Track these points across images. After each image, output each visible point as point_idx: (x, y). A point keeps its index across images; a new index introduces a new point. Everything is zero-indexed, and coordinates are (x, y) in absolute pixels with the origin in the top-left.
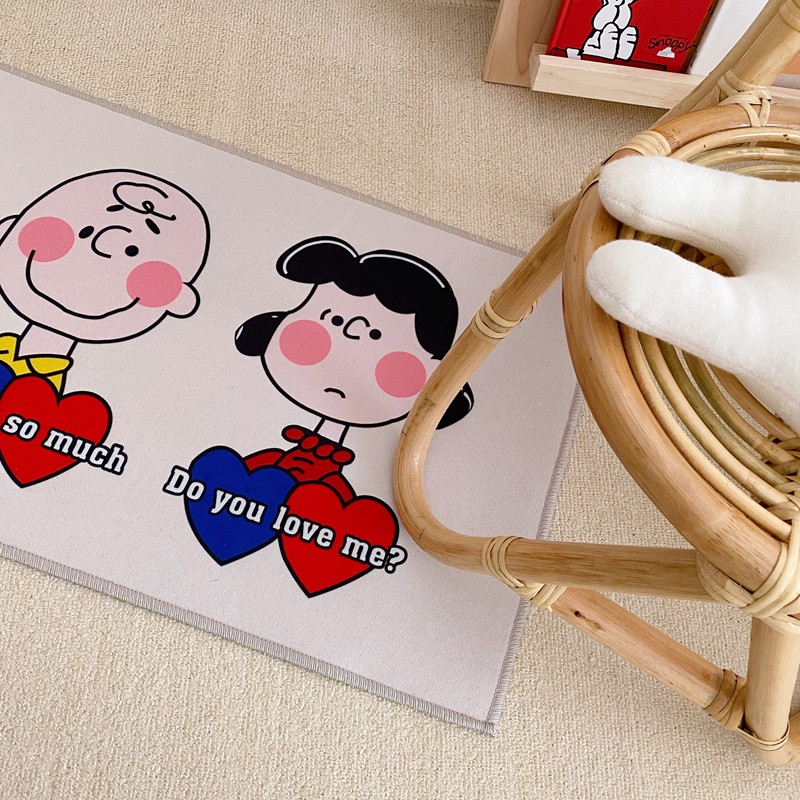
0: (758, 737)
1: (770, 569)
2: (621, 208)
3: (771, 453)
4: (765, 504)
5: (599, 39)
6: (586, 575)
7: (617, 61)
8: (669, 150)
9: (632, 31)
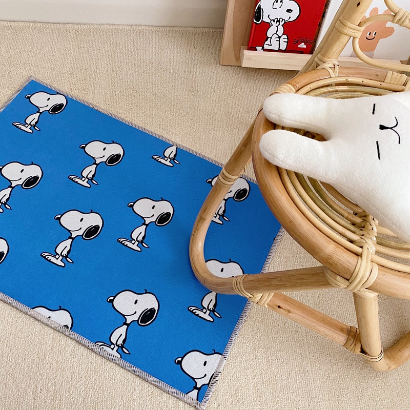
0: (369, 355)
1: (354, 268)
2: (273, 118)
3: (352, 219)
4: (352, 241)
5: (270, 42)
6: (278, 285)
7: (280, 51)
8: (295, 91)
9: (285, 36)
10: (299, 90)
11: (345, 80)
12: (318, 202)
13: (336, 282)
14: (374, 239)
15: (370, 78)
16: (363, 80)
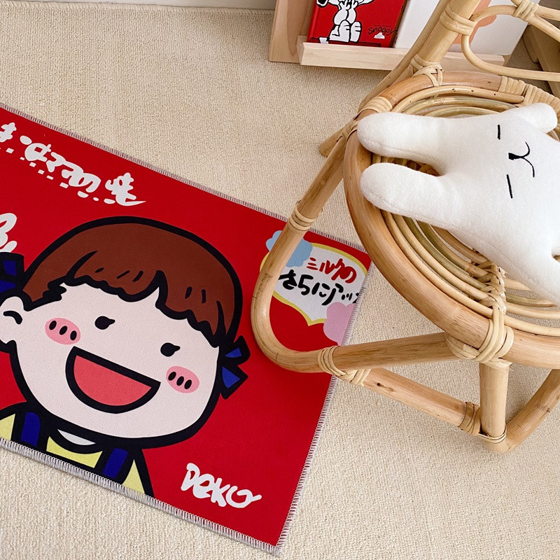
1: (485, 335)
3: (475, 271)
4: (477, 300)
5: (338, 31)
7: (350, 43)
8: (391, 107)
9: (358, 24)
10: (396, 105)
11: (451, 89)
12: (433, 253)
13: (462, 352)
14: (503, 295)
15: (481, 86)
16: (473, 89)
